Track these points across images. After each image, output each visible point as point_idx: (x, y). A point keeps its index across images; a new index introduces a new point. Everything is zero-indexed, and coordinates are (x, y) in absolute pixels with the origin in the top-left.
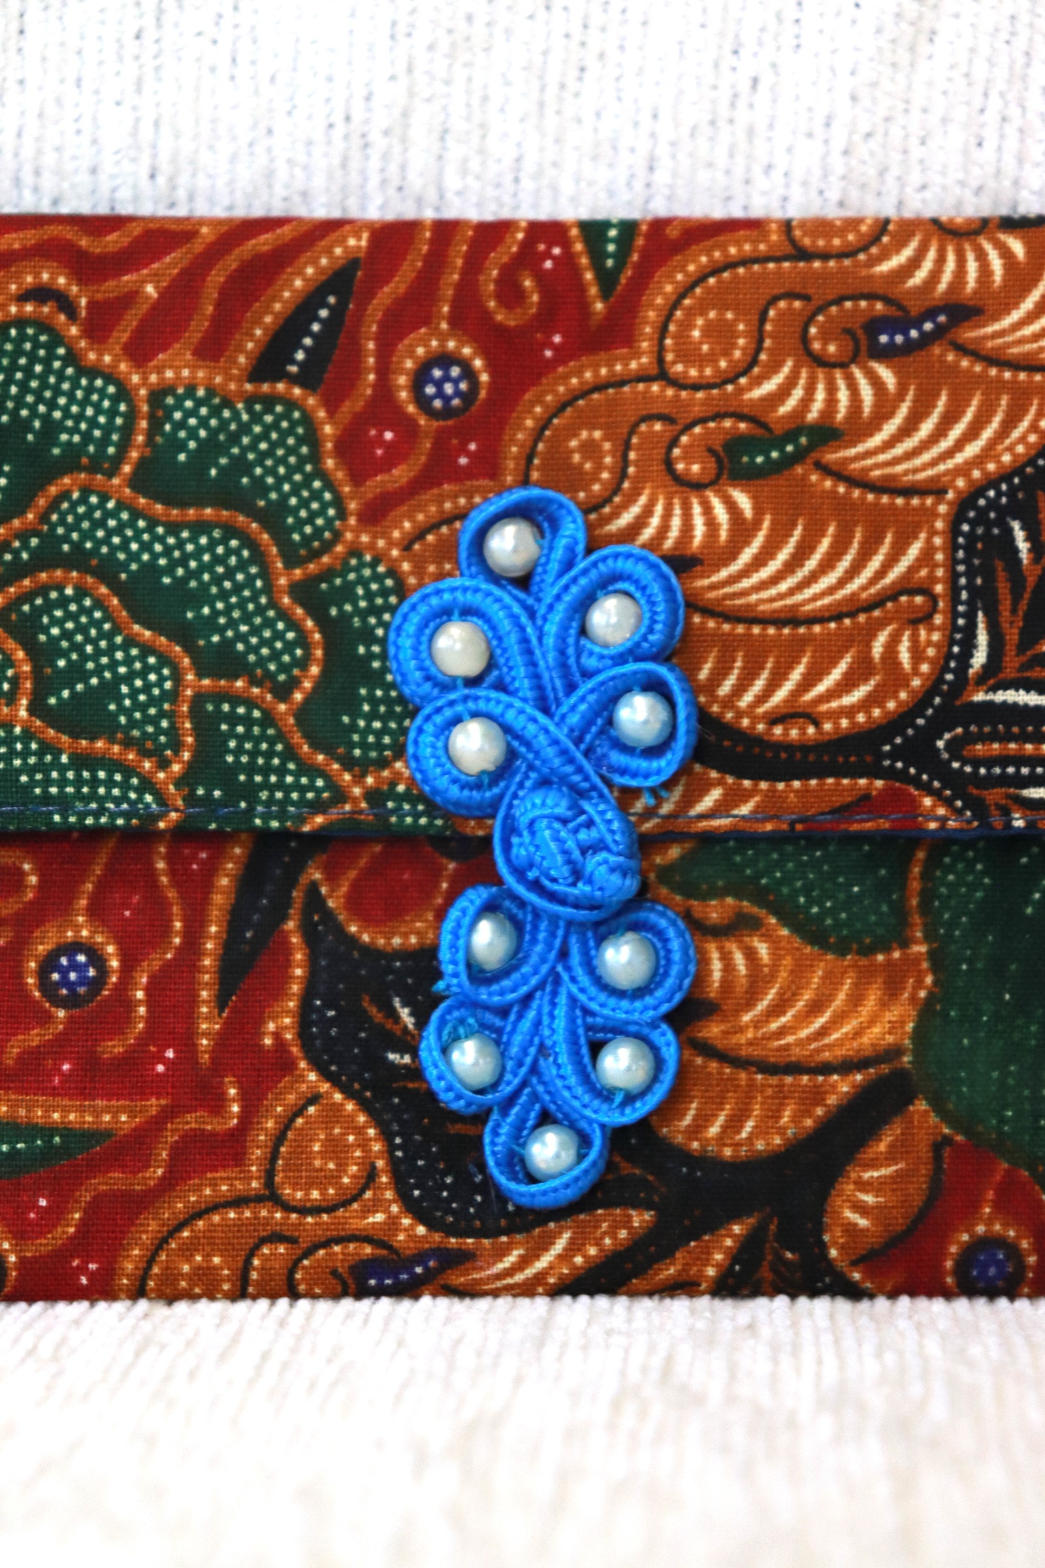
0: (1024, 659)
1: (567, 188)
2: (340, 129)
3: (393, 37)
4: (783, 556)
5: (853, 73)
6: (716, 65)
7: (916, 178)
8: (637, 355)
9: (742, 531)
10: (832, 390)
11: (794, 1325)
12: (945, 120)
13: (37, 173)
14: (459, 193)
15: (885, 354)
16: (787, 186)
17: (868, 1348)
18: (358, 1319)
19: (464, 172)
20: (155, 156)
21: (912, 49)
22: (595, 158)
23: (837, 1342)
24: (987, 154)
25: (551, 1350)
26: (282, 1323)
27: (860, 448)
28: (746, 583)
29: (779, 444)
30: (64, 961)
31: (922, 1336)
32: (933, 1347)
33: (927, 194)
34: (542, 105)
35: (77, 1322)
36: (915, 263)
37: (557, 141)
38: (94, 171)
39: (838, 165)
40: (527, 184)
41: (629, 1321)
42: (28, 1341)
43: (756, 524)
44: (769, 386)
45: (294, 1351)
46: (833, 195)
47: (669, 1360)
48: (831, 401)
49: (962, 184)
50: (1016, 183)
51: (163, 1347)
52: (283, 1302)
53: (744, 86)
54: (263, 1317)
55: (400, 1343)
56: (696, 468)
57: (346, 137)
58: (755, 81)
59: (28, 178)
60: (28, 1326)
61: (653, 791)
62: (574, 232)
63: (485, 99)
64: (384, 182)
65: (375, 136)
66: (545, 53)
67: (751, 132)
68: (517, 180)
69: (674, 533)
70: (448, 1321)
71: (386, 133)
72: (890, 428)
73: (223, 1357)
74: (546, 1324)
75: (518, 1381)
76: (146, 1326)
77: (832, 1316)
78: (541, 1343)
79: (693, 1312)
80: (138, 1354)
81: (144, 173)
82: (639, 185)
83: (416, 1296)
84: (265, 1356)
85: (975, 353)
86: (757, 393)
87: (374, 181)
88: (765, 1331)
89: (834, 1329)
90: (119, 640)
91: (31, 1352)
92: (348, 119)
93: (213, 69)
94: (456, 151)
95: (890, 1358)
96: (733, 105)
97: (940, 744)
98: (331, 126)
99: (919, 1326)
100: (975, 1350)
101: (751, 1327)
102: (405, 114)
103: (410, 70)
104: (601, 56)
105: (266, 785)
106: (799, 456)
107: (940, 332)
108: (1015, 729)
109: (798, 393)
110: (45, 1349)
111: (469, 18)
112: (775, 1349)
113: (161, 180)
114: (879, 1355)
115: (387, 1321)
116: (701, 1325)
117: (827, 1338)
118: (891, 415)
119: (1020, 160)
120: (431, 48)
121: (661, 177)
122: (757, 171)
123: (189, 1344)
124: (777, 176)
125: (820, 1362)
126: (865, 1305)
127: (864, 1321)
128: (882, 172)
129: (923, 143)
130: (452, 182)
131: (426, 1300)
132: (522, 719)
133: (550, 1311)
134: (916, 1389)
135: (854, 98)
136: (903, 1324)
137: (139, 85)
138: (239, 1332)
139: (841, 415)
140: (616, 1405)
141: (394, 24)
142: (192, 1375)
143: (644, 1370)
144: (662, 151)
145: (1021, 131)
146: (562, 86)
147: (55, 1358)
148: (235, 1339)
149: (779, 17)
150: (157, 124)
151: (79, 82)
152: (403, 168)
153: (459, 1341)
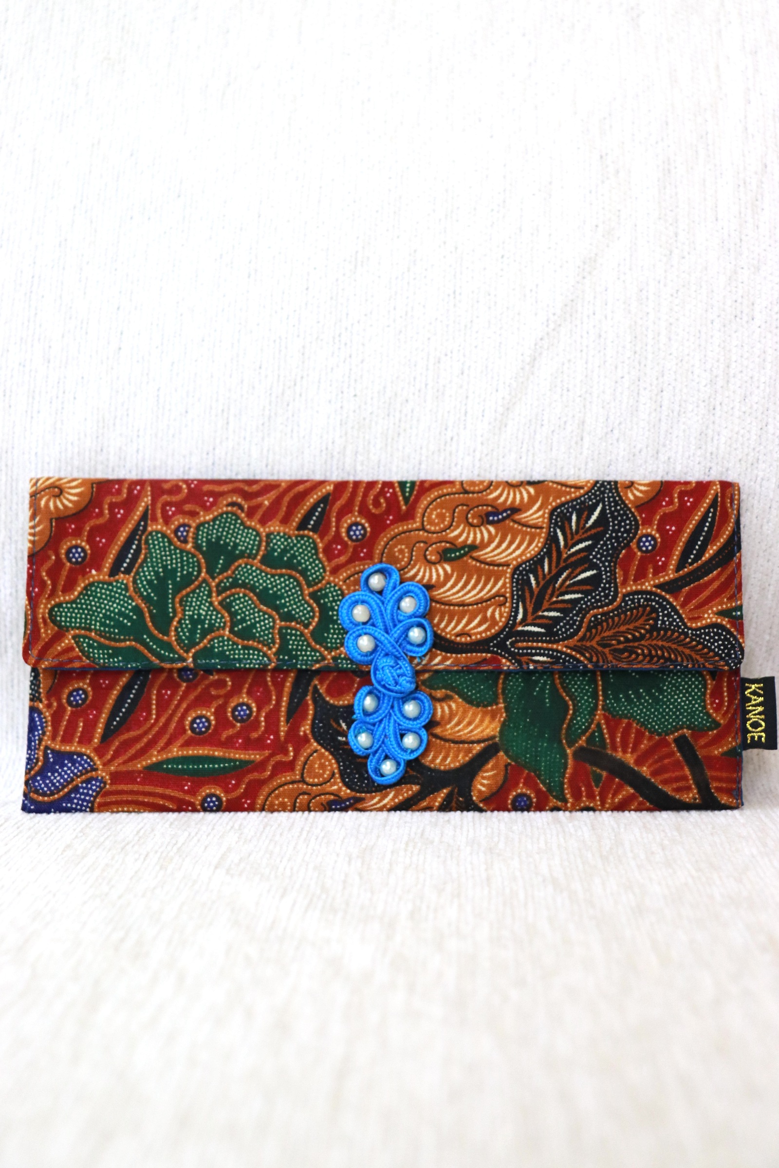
0: (534, 617)
1: (394, 469)
2: (324, 452)
3: (341, 424)
4: (460, 585)
5: (482, 436)
6: (440, 433)
7: (501, 468)
8: (415, 522)
9: (448, 577)
10: (475, 534)
11: (462, 820)
12: (510, 451)
13: (232, 465)
14: (361, 471)
15: (492, 523)
16: (462, 469)
17: (483, 827)
18: (329, 818)
19: (362, 464)
20: (267, 460)
21: (500, 429)
22: (403, 461)
23: (474, 825)
24: (523, 460)
25: (388, 828)
26: (307, 819)
27: (484, 552)
28: (449, 593)
29: (459, 550)
30: (239, 708)
31: (499, 823)
32: (502, 826)
33: (505, 473)
34: (386, 445)
35: (245, 818)
36: (500, 495)
37: (391, 456)
38: (249, 465)
39: (477, 464)
40: (382, 468)
41: (412, 819)
42: (231, 824)
43: (452, 575)
44: (456, 533)
45: (311, 827)
46: (476, 473)
47: (423, 831)
48: (475, 538)
49: (515, 470)
50: (532, 470)
51: (272, 826)
52: (306, 813)
53: (449, 440)
54: (301, 817)
55: (343, 825)
56: (433, 558)
57: (326, 454)
58: (452, 439)
59: (228, 467)
60: (230, 819)
61: (420, 658)
62: (396, 485)
63: (369, 443)
64: (338, 468)
65: (335, 453)
66: (388, 429)
67: (451, 454)
68: (379, 467)
69: (427, 578)
70: (356, 819)
71: (339, 453)
72: (493, 545)
73: (290, 830)
74: (386, 820)
75: (378, 837)
76: (266, 820)
77: (473, 818)
78: (385, 826)
79: (431, 816)
80: (264, 828)
81: (264, 465)
82: (416, 469)
83: (347, 811)
84: (302, 829)
85: (519, 523)
86: (452, 535)
87: (334, 468)
88: (453, 822)
89: (473, 821)
90: (256, 610)
91: (232, 827)
92: (327, 449)
93: (286, 434)
94: (360, 458)
95: (489, 830)
96: (445, 445)
97: (508, 643)
98: (322, 451)
99: (499, 821)
100: (515, 828)
101: (449, 821)
102: (345, 448)
103: (346, 434)
104: (405, 430)
105: (301, 655)
106: (465, 554)
107: (508, 516)
108: (531, 639)
109: (465, 535)
110: (236, 826)
111: (364, 419)
112: (455, 827)
113: (269, 467)
114: (486, 829)
115: (339, 818)
116: (433, 820)
117: (471, 824)
118: (493, 542)
119: (533, 463)
120: (353, 428)
121: (423, 466)
122: (453, 465)
123: (279, 825)
124: (459, 467)
125: (468, 831)
126: (484, 814)
127: (483, 819)
128: (491, 466)
129: (503, 457)
130: (359, 468)
131: (350, 812)
132: (380, 635)
133: (388, 816)
134: (496, 839)
135: (482, 444)
136: (494, 820)
137: (263, 439)
138: (294, 822)
139: (478, 541)
140: (407, 844)
141: (341, 420)
142: (281, 834)
143: (416, 834)
144: (423, 458)
145: (533, 454)
146: (393, 439)
147: (240, 829)
148: (293, 824)
149: (459, 419)
150: (268, 451)
151: (245, 439)
152: (344, 463)
153: (360, 825)
